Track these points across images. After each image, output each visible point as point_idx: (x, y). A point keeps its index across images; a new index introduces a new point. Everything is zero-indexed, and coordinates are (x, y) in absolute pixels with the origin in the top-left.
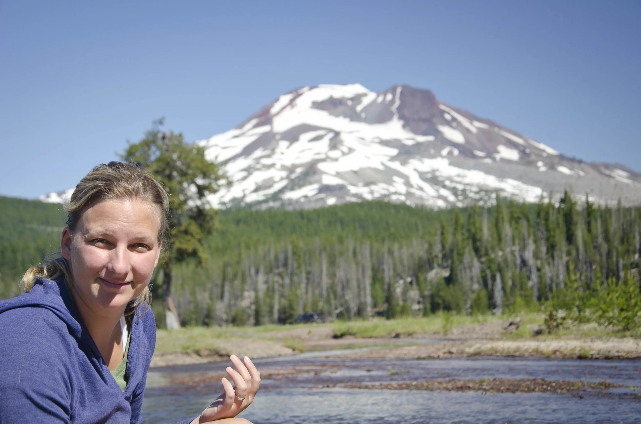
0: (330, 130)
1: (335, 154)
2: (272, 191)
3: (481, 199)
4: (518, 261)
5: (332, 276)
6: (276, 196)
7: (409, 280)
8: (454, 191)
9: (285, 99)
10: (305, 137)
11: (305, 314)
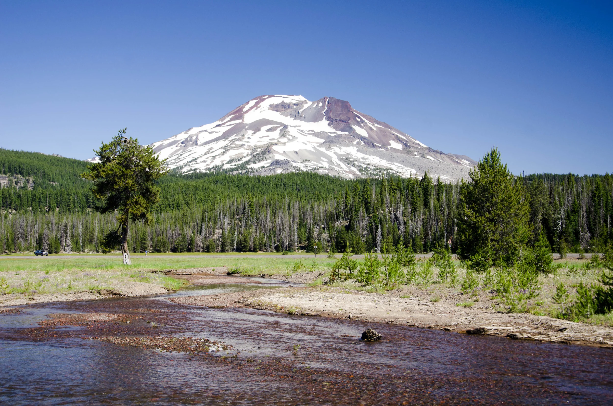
0: (281, 124)
1: (283, 140)
2: (240, 162)
3: (375, 175)
4: (393, 218)
5: (273, 221)
6: (243, 166)
7: (323, 226)
8: (360, 168)
9: (252, 103)
10: (264, 128)
11: (255, 245)
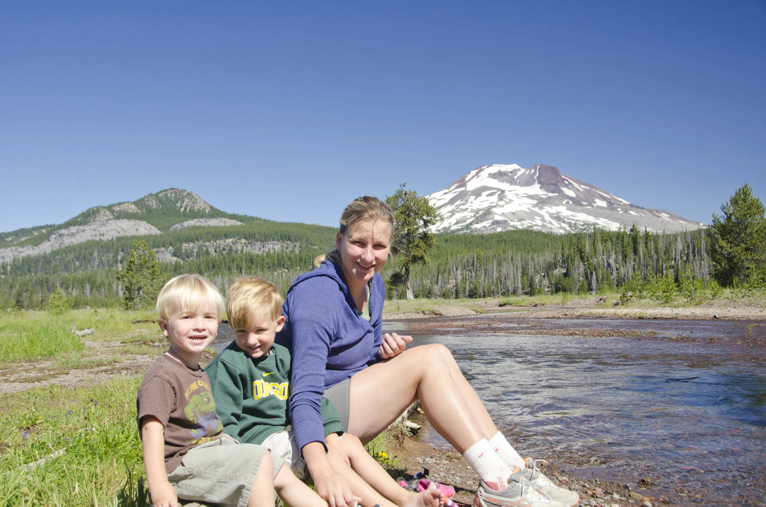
0: (499, 190)
1: (501, 203)
2: (465, 224)
3: (585, 229)
4: (606, 265)
5: (499, 271)
6: (468, 227)
7: (543, 274)
8: (570, 224)
9: (473, 173)
10: (485, 194)
11: (484, 292)
